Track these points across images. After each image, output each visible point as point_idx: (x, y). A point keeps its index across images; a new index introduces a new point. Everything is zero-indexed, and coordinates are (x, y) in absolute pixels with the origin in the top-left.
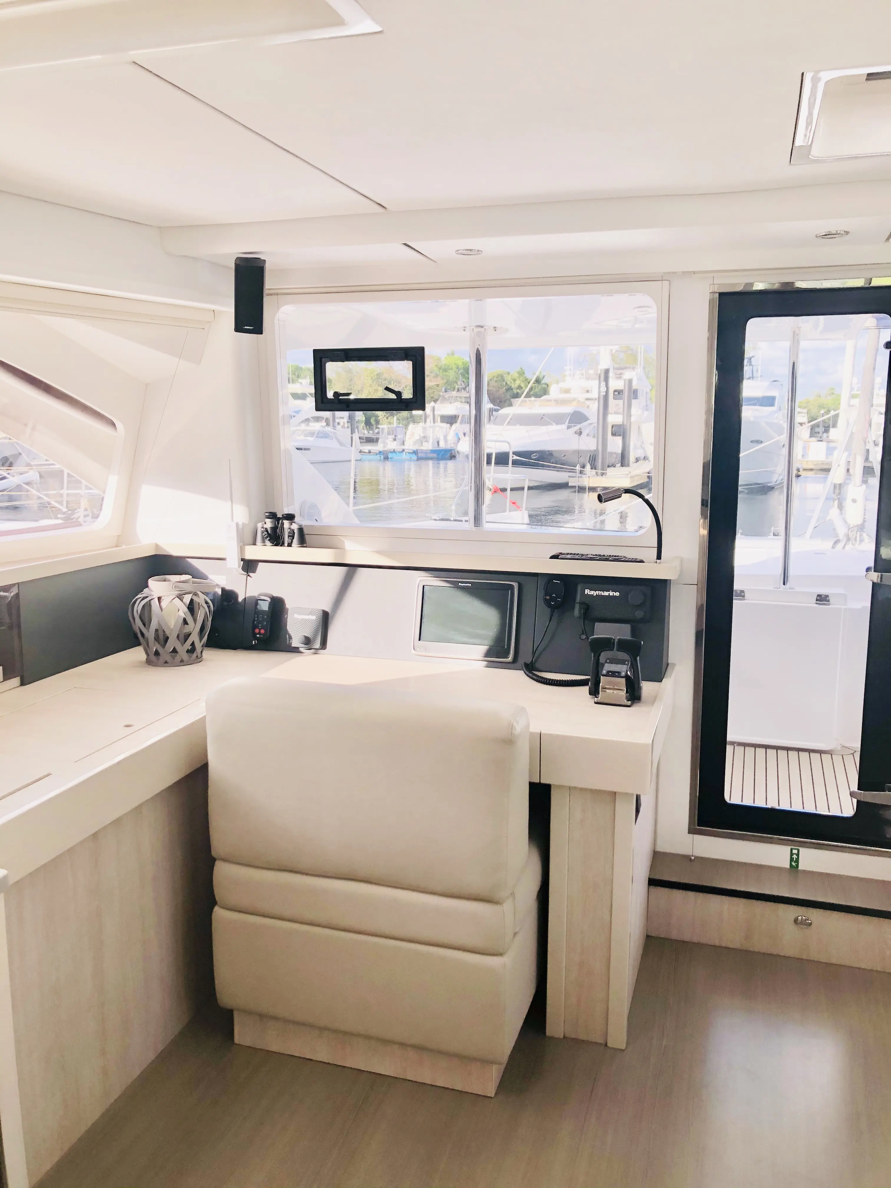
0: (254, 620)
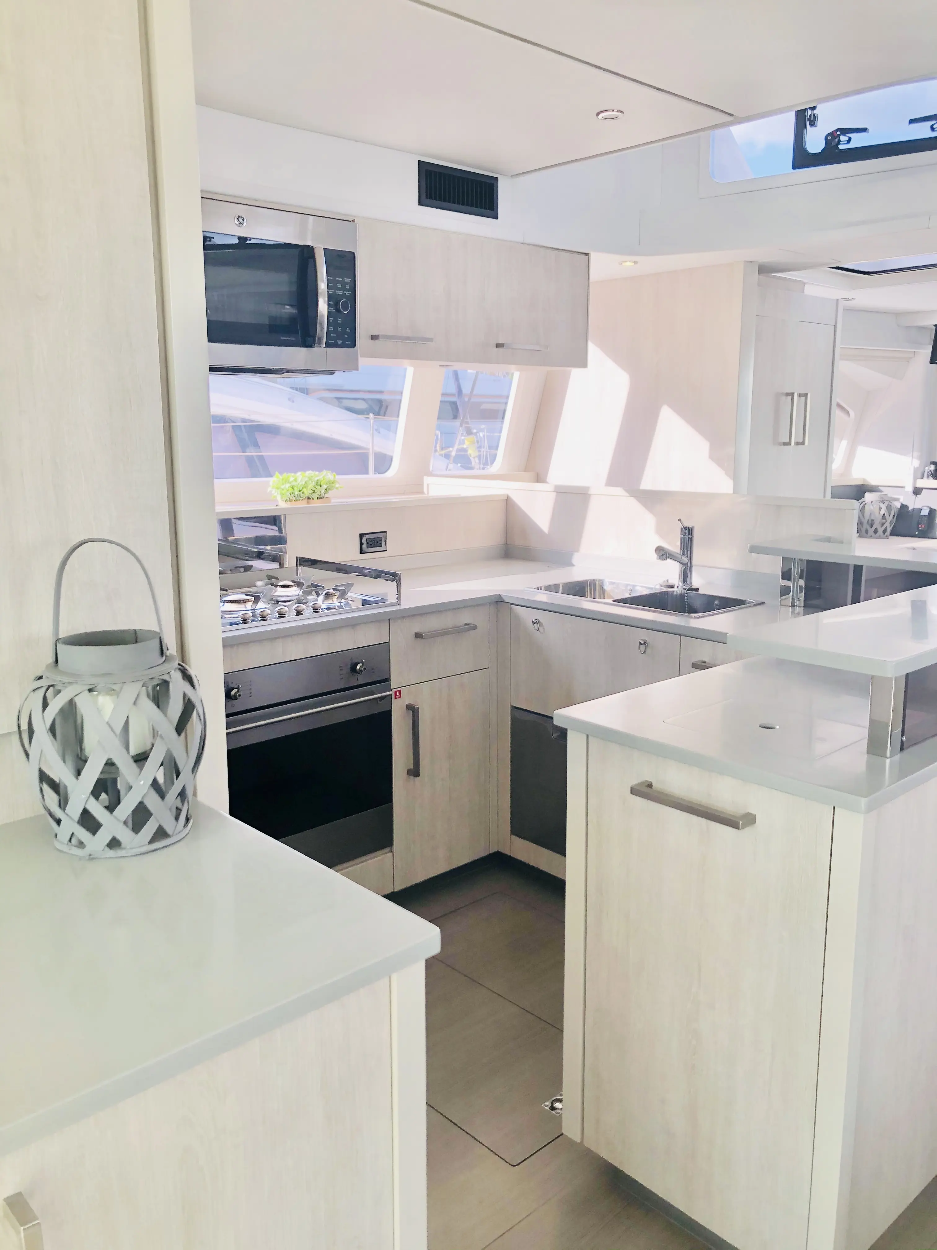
0: (919, 520)
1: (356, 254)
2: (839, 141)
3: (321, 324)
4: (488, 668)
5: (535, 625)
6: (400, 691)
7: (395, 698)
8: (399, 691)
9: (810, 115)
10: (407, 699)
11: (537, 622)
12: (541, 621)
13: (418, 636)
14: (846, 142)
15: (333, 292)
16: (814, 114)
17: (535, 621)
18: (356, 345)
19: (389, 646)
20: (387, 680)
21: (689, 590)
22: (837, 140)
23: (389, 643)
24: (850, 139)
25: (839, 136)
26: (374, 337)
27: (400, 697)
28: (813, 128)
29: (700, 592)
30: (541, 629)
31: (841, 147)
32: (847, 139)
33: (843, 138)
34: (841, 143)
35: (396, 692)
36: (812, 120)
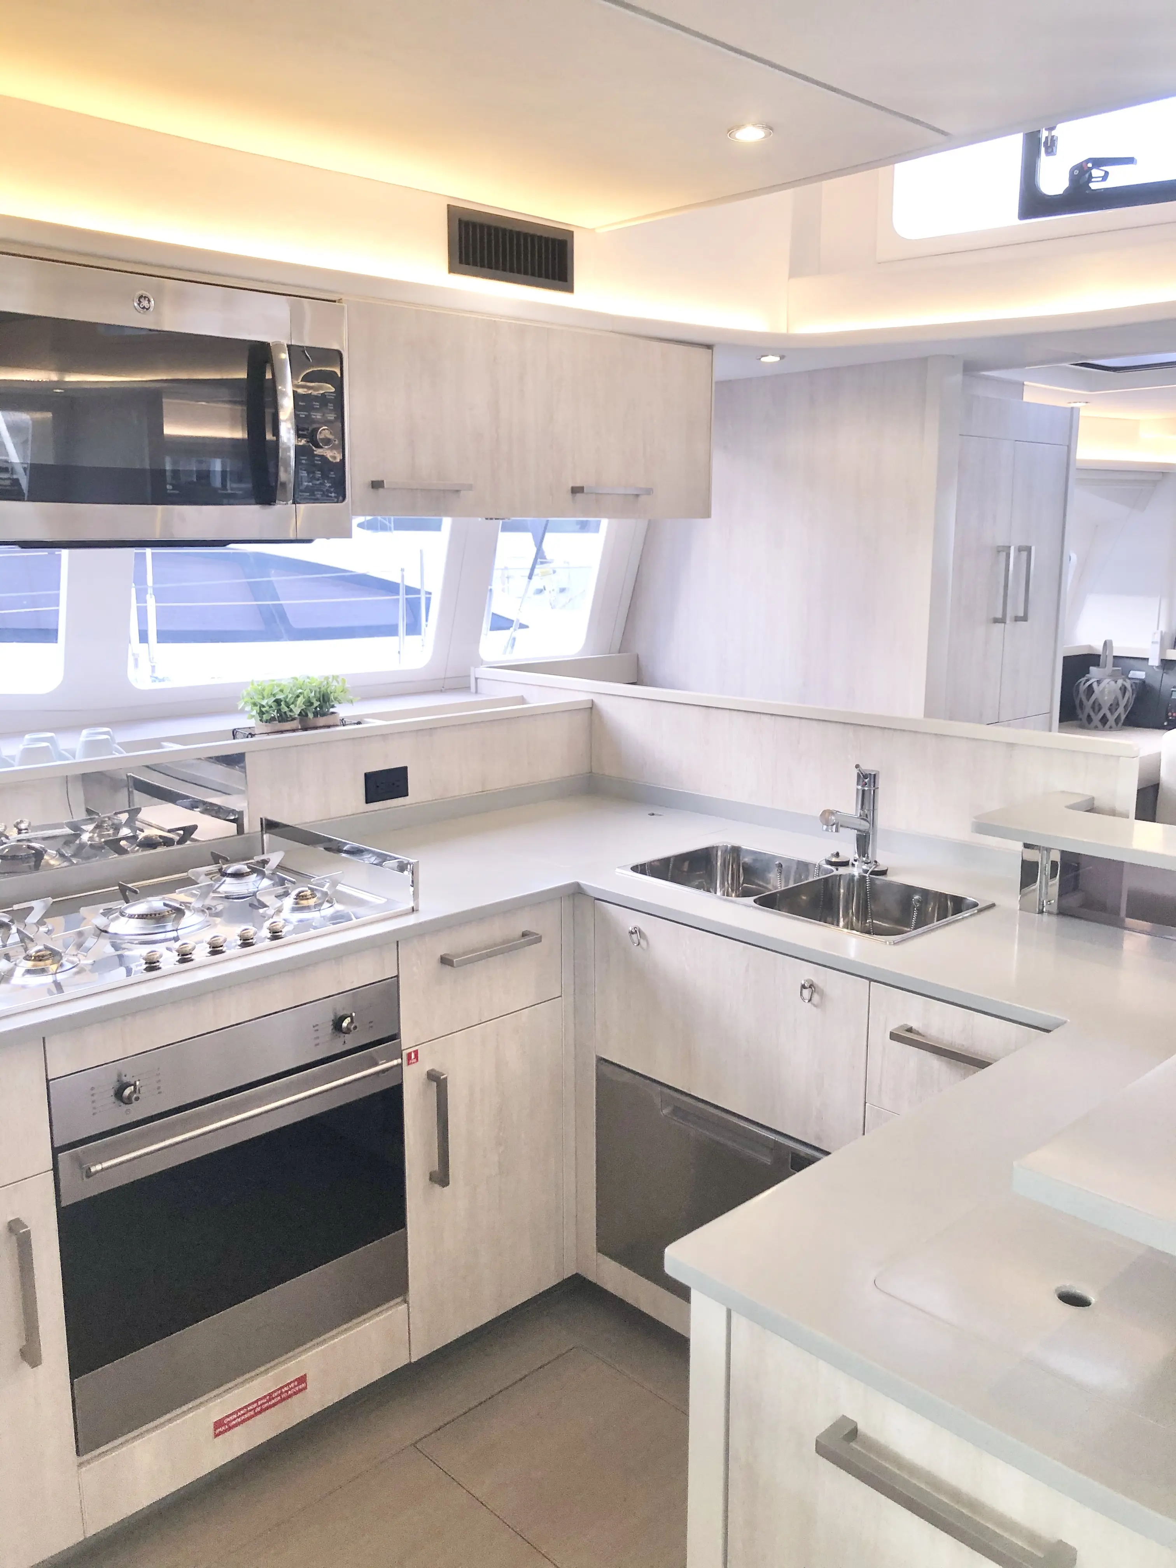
1: (343, 352)
2: (1091, 177)
3: (287, 465)
4: (561, 996)
5: (634, 936)
6: (416, 1052)
7: (409, 1064)
8: (414, 1051)
9: (1047, 138)
10: (426, 1064)
11: (636, 931)
12: (642, 929)
13: (445, 961)
14: (1101, 179)
15: (305, 415)
16: (1053, 137)
17: (633, 931)
18: (345, 497)
19: (398, 982)
20: (395, 1037)
21: (873, 873)
22: (1087, 175)
23: (397, 976)
24: (1107, 173)
25: (1091, 169)
26: (377, 485)
27: (417, 1060)
28: (1051, 158)
29: (890, 878)
30: (643, 943)
31: (1093, 186)
32: (1102, 174)
33: (1095, 173)
34: (1093, 180)
35: (409, 1055)
36: (1049, 145)
